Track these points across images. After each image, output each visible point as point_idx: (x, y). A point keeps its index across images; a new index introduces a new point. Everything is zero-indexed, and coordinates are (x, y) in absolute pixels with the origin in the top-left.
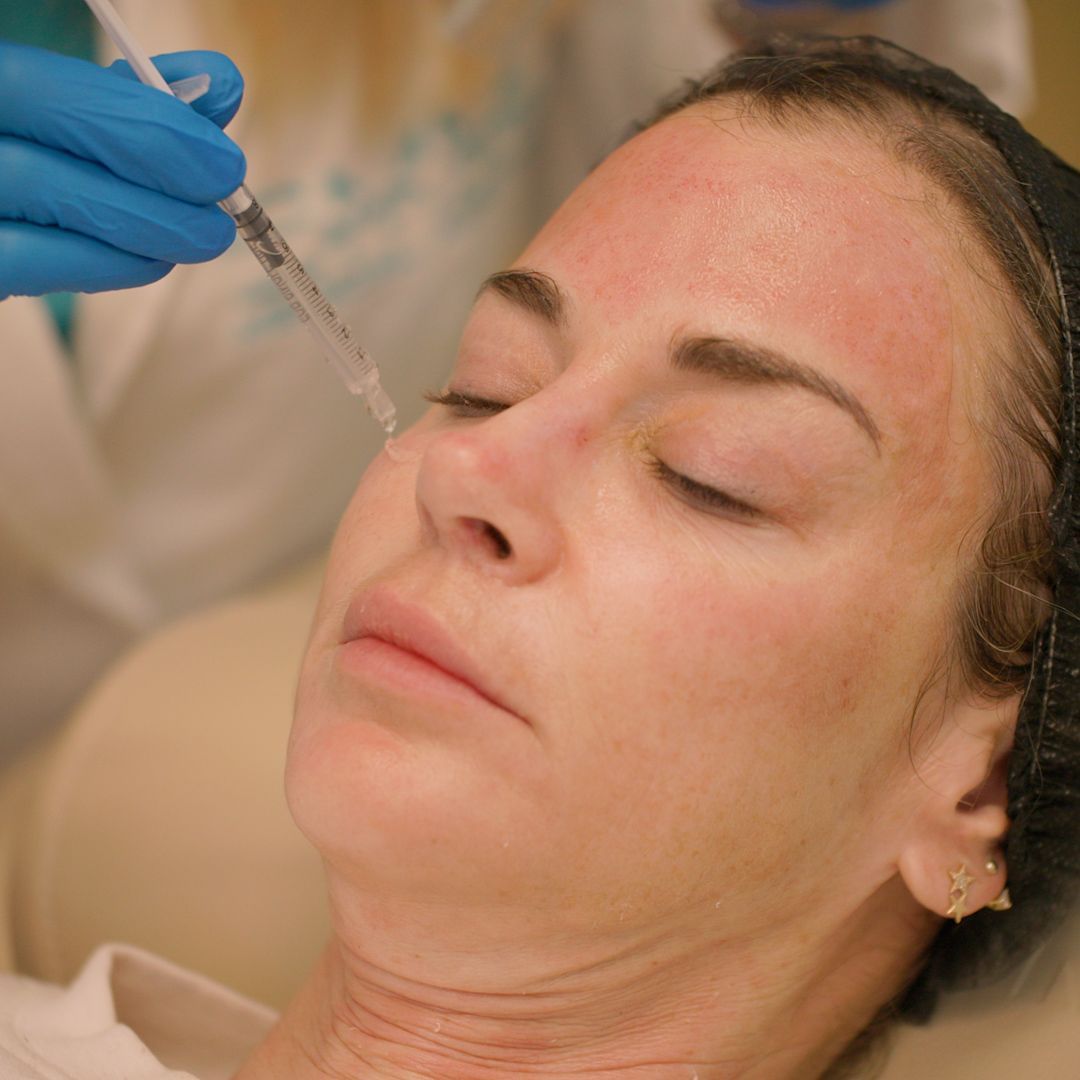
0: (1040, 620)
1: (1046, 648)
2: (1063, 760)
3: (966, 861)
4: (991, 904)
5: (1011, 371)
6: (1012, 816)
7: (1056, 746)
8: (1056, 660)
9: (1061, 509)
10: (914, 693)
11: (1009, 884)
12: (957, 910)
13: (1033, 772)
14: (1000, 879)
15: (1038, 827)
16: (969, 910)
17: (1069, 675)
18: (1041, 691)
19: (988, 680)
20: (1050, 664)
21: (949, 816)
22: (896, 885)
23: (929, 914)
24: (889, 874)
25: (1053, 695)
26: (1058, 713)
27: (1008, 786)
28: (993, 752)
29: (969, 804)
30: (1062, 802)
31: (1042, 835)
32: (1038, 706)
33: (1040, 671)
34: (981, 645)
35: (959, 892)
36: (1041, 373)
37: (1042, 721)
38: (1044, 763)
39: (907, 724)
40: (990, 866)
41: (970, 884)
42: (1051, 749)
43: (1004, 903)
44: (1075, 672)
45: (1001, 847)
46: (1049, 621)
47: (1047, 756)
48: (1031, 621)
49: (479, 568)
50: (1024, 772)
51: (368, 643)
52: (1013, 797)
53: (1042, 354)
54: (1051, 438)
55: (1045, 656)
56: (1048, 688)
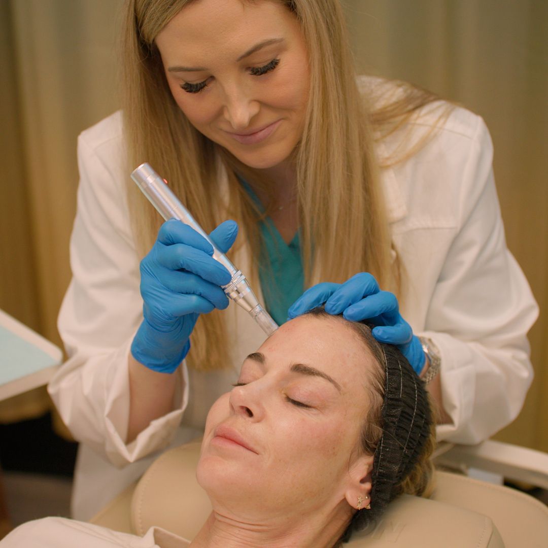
0: (380, 437)
1: (381, 444)
2: (384, 472)
3: (361, 495)
4: (366, 507)
5: (375, 375)
6: (372, 486)
7: (383, 468)
8: (383, 447)
9: (384, 408)
10: (350, 452)
11: (371, 503)
12: (359, 507)
13: (377, 475)
14: (369, 501)
15: (378, 489)
16: (362, 507)
17: (386, 451)
18: (379, 454)
19: (367, 450)
20: (382, 448)
21: (358, 484)
22: (344, 500)
23: (352, 508)
24: (343, 498)
25: (382, 455)
26: (383, 460)
27: (372, 478)
28: (368, 469)
29: (363, 481)
30: (384, 483)
31: (379, 491)
32: (379, 458)
33: (379, 449)
34: (366, 441)
35: (359, 502)
36: (381, 376)
37: (379, 462)
38: (379, 472)
39: (348, 461)
40: (367, 497)
41: (363, 501)
42: (381, 469)
43: (369, 507)
44: (388, 450)
45: (370, 493)
46: (381, 437)
47: (380, 471)
48: (378, 436)
49: (245, 419)
50: (375, 474)
51: (218, 437)
52: (373, 481)
53: (382, 371)
54: (383, 392)
55: (380, 445)
56: (381, 453)
